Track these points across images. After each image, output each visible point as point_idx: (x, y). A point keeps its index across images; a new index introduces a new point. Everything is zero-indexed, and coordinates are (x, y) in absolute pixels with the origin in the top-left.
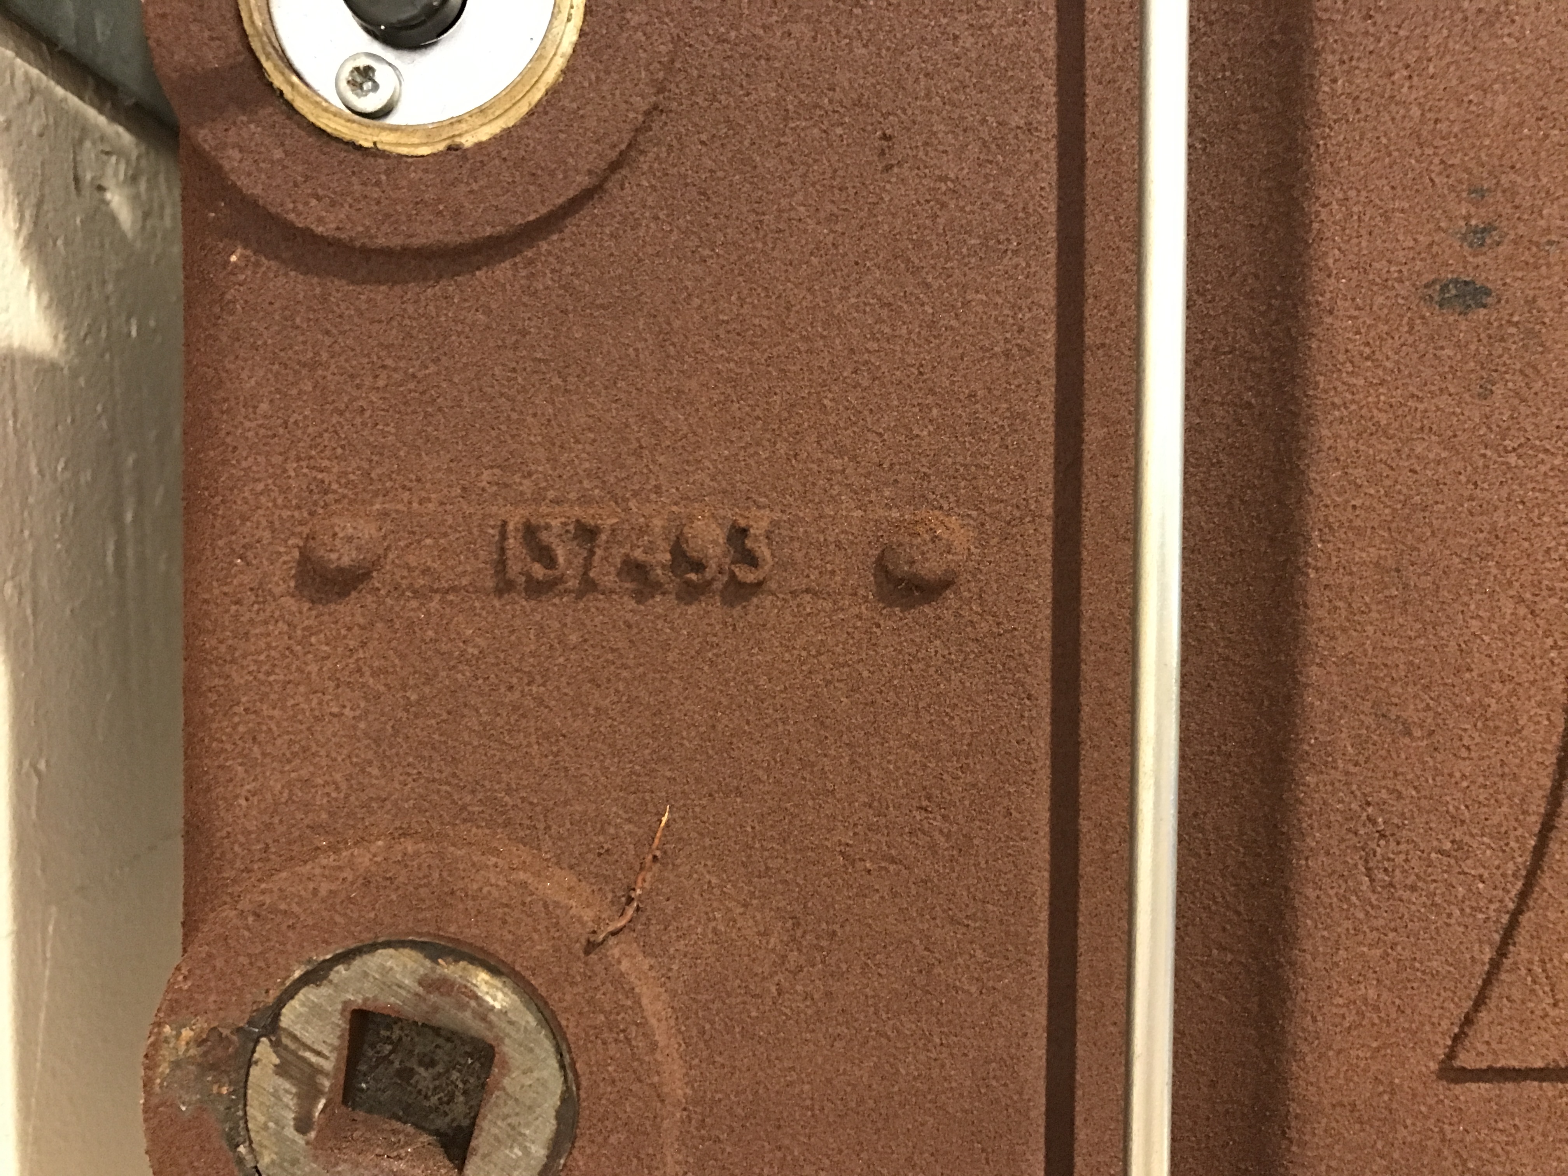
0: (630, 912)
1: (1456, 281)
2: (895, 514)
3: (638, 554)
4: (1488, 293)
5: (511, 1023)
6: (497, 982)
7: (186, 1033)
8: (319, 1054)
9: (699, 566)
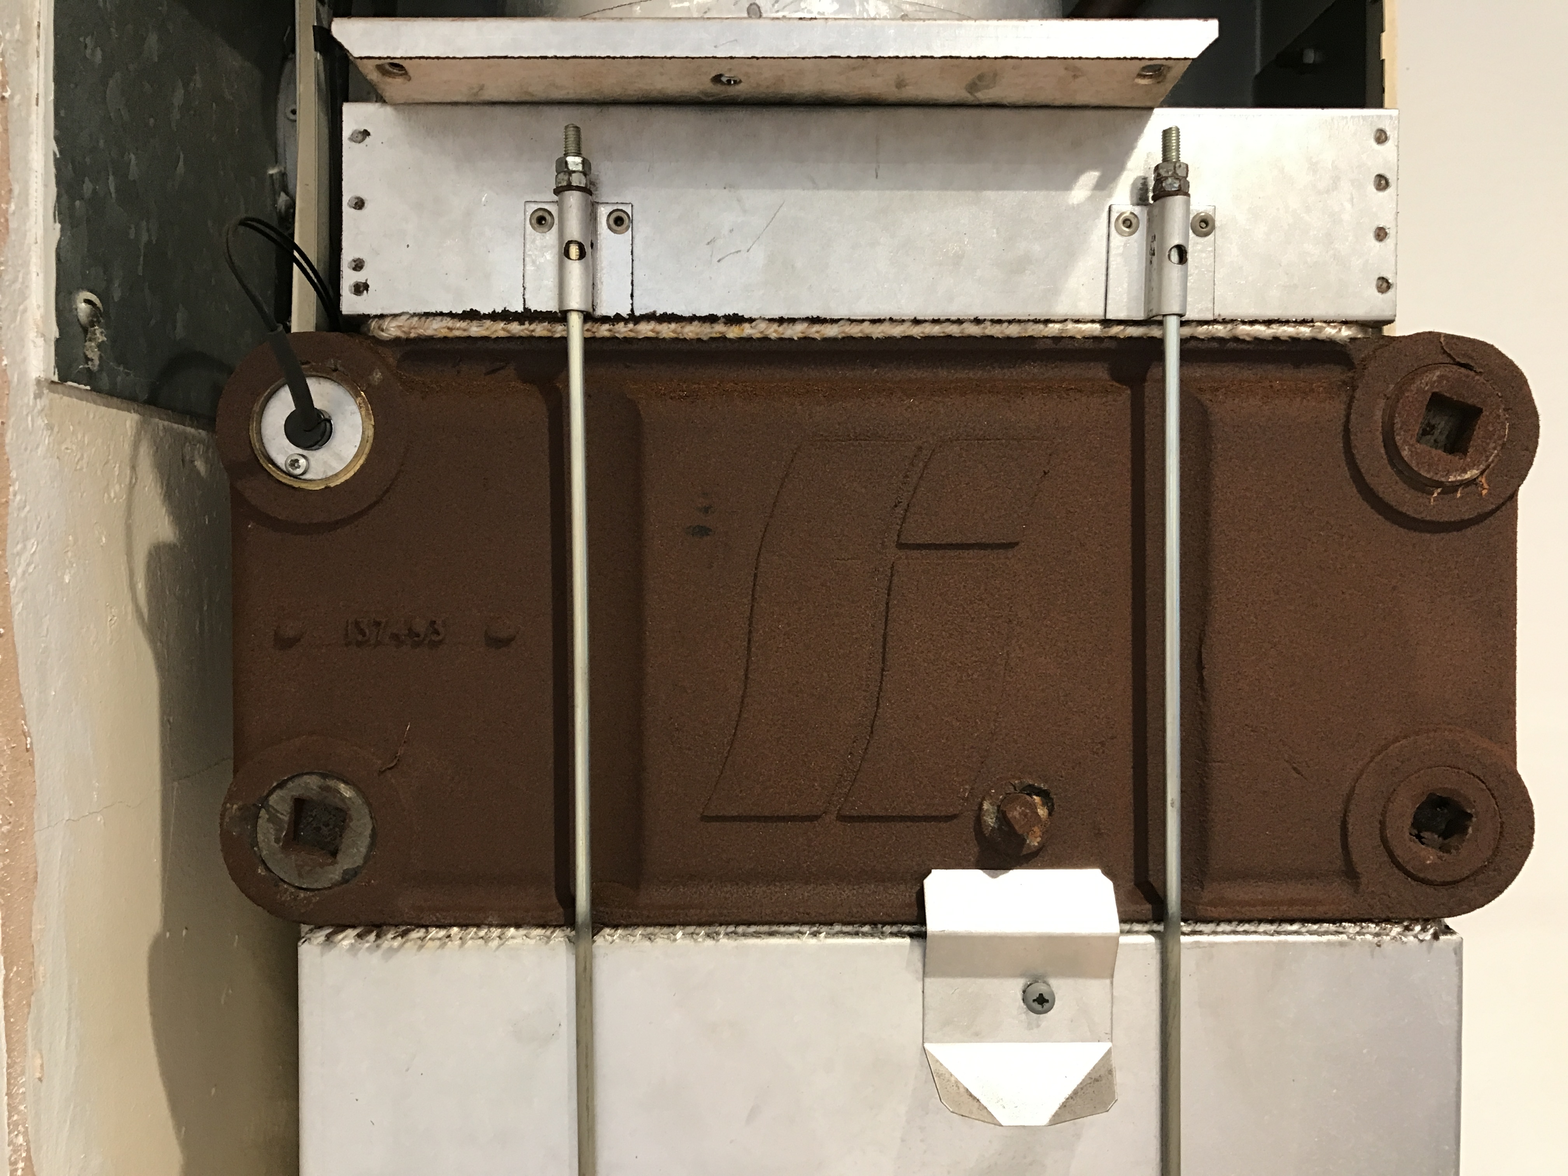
0: (395, 762)
1: (698, 526)
2: (492, 614)
3: (395, 631)
4: (710, 530)
5: (353, 803)
6: (347, 787)
7: (235, 806)
8: (282, 814)
9: (418, 635)
